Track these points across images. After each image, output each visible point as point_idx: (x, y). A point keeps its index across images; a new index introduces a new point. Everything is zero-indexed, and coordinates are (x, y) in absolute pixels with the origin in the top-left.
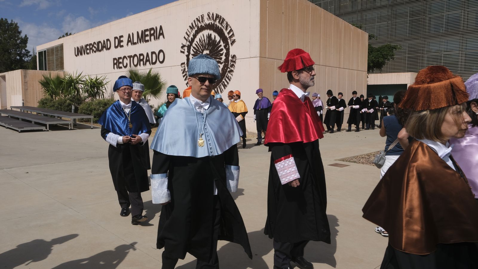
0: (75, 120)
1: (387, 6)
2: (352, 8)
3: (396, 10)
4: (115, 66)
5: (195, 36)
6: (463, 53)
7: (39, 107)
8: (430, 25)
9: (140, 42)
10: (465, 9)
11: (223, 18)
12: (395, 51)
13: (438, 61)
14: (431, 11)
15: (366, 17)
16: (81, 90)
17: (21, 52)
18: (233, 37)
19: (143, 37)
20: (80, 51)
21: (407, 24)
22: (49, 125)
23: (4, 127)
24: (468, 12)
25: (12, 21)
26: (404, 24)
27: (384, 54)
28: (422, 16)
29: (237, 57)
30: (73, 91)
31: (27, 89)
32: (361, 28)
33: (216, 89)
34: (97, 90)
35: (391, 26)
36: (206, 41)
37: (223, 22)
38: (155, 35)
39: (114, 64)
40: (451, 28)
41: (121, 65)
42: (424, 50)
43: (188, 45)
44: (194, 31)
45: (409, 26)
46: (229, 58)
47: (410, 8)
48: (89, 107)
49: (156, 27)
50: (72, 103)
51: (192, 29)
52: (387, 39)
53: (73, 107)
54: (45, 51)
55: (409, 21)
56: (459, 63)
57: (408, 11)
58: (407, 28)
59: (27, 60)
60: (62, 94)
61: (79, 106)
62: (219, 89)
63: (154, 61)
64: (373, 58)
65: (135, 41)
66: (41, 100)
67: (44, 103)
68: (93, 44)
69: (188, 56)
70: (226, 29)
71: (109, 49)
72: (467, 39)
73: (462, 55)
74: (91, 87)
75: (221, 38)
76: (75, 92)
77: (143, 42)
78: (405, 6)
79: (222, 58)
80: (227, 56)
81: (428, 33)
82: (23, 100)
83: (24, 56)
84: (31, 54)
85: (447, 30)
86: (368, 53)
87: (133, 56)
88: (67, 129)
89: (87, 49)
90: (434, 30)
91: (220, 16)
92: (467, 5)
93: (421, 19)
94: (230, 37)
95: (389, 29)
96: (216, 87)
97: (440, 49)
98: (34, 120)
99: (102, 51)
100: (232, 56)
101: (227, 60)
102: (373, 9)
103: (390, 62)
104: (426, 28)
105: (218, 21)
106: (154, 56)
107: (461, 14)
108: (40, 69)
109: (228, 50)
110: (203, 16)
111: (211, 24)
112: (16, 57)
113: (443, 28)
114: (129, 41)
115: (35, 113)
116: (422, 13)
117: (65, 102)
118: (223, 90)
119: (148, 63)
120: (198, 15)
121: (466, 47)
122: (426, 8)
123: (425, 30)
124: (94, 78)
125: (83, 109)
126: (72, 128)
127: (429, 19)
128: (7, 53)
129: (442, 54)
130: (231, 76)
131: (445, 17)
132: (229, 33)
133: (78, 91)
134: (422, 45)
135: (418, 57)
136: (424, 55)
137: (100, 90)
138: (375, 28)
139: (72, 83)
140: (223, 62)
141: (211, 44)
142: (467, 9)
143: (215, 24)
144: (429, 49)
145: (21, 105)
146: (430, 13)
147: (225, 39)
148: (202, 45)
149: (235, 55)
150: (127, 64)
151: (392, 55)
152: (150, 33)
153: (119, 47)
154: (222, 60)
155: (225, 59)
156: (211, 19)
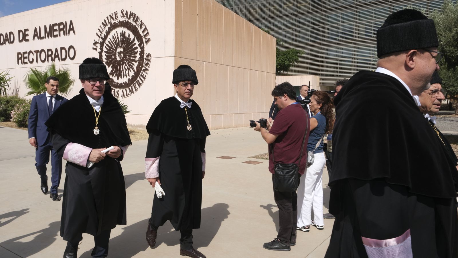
1: (292, 15)
2: (261, 13)
3: (300, 19)
4: (20, 61)
5: (108, 33)
6: (356, 60)
8: (328, 34)
9: (48, 37)
10: (356, 21)
11: (138, 17)
12: (299, 55)
13: (335, 66)
14: (328, 22)
15: (273, 23)
18: (147, 36)
19: (51, 32)
21: (309, 32)
24: (359, 24)
26: (307, 32)
27: (290, 58)
28: (321, 25)
29: (152, 55)
32: (268, 32)
33: (130, 88)
35: (295, 33)
36: (120, 39)
37: (137, 20)
38: (65, 30)
39: (18, 59)
40: (345, 37)
41: (26, 60)
42: (324, 56)
43: (101, 42)
44: (107, 28)
45: (311, 34)
46: (143, 57)
47: (311, 17)
49: (66, 22)
51: (105, 26)
52: (292, 44)
55: (311, 29)
57: (309, 20)
58: (309, 35)
62: (133, 88)
63: (63, 57)
64: (280, 61)
65: (43, 35)
69: (100, 53)
70: (141, 28)
71: (12, 42)
72: (358, 47)
73: (354, 61)
75: (135, 36)
77: (51, 36)
78: (307, 15)
79: (136, 56)
80: (141, 54)
81: (327, 40)
85: (343, 39)
86: (276, 57)
87: (40, 51)
90: (332, 39)
91: (134, 14)
92: (358, 18)
93: (321, 28)
94: (145, 36)
95: (294, 36)
96: (130, 85)
97: (336, 55)
99: (4, 44)
100: (147, 54)
101: (141, 58)
102: (279, 16)
103: (295, 65)
104: (324, 37)
105: (132, 19)
106: (64, 51)
107: (354, 26)
109: (143, 48)
110: (116, 13)
111: (124, 21)
113: (339, 37)
114: (35, 36)
116: (321, 22)
118: (137, 88)
119: (57, 59)
120: (112, 12)
121: (358, 54)
122: (325, 18)
123: (324, 38)
127: (327, 28)
129: (338, 59)
130: (146, 75)
131: (341, 27)
132: (143, 32)
134: (322, 51)
135: (319, 62)
136: (324, 60)
137: (2, 86)
138: (281, 34)
140: (137, 61)
141: (125, 42)
142: (358, 21)
143: (129, 22)
144: (328, 55)
146: (328, 23)
147: (139, 37)
148: (115, 43)
149: (150, 54)
150: (33, 60)
151: (296, 60)
152: (59, 27)
153: (24, 41)
154: (137, 58)
155: (139, 58)
156: (124, 17)
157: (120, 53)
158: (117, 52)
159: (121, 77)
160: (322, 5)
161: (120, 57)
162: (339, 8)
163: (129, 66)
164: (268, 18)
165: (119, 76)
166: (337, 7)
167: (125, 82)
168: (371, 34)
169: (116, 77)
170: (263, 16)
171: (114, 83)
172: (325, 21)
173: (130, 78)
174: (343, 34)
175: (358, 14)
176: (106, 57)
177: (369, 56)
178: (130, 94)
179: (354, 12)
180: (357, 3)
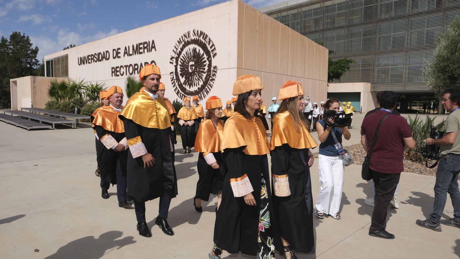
0: (77, 120)
1: (344, 27)
2: (316, 26)
3: (352, 30)
4: (113, 74)
5: (182, 49)
6: (407, 67)
7: (46, 108)
8: (380, 43)
9: (135, 54)
10: (408, 30)
11: (206, 35)
12: (350, 64)
13: (386, 73)
14: (380, 31)
15: (327, 35)
16: (83, 94)
17: (32, 61)
18: (214, 51)
19: (137, 50)
20: (82, 61)
21: (361, 42)
22: (55, 124)
23: (15, 125)
24: (411, 33)
25: (24, 34)
26: (358, 42)
27: (342, 66)
28: (373, 35)
29: (218, 67)
30: (76, 95)
31: (35, 93)
32: (322, 45)
33: (200, 95)
34: (98, 95)
35: (348, 44)
36: (192, 54)
37: (206, 38)
38: (148, 48)
39: (112, 72)
40: (397, 46)
41: (118, 73)
42: (375, 65)
43: (176, 57)
44: (181, 45)
45: (362, 44)
46: (211, 69)
47: (363, 29)
48: (90, 109)
49: (149, 41)
50: (75, 105)
51: (180, 44)
52: (344, 54)
53: (76, 109)
54: (52, 61)
55: (363, 39)
56: (403, 75)
57: (362, 31)
58: (361, 45)
59: (36, 68)
60: (67, 98)
61: (81, 108)
62: (202, 95)
65: (131, 52)
66: (48, 103)
67: (50, 105)
68: (94, 55)
69: (176, 66)
70: (209, 44)
71: (108, 59)
72: (410, 55)
73: (406, 68)
74: (92, 92)
75: (204, 51)
76: (78, 96)
77: (137, 54)
78: (360, 27)
79: (205, 68)
80: (209, 66)
81: (378, 49)
82: (32, 103)
83: (33, 65)
84: (40, 63)
85: (394, 48)
86: (329, 65)
87: (129, 65)
88: (71, 128)
89: (89, 59)
91: (203, 33)
92: (410, 27)
93: (373, 38)
94: (212, 51)
95: (346, 46)
96: (200, 93)
97: (388, 63)
98: (41, 120)
99: (102, 61)
100: (214, 67)
101: (209, 70)
102: (333, 29)
103: (346, 73)
105: (202, 37)
107: (406, 35)
108: (47, 76)
109: (210, 62)
110: (189, 32)
111: (196, 39)
112: (26, 65)
113: (390, 46)
114: (125, 53)
115: (42, 114)
116: (373, 33)
117: (69, 104)
118: (205, 96)
120: (185, 32)
121: (409, 62)
122: (377, 29)
123: (376, 47)
124: (94, 84)
125: (85, 111)
126: (75, 127)
127: (379, 38)
128: (18, 62)
129: (389, 67)
130: (213, 84)
131: (392, 36)
132: (211, 47)
133: (81, 95)
134: (373, 60)
135: (370, 69)
136: (375, 68)
138: (334, 45)
139: (75, 88)
140: (206, 72)
141: (197, 57)
142: (410, 30)
143: (199, 39)
144: (379, 63)
145: (30, 107)
146: (380, 33)
147: (207, 52)
148: (188, 57)
149: (216, 66)
150: (123, 73)
151: (348, 68)
152: (144, 46)
153: (117, 58)
154: (205, 70)
155: (208, 69)
156: (196, 35)
157: (192, 66)
158: (189, 65)
159: (192, 86)
160: (374, 17)
161: (192, 69)
162: (390, 19)
163: (199, 76)
164: (321, 31)
165: (190, 85)
166: (389, 18)
167: (195, 90)
168: (423, 42)
169: (188, 86)
170: (317, 29)
171: (186, 91)
172: (377, 31)
173: (200, 87)
174: (394, 43)
175: (410, 24)
176: (180, 70)
177: (421, 63)
178: (200, 100)
179: (406, 21)
180: (409, 13)
